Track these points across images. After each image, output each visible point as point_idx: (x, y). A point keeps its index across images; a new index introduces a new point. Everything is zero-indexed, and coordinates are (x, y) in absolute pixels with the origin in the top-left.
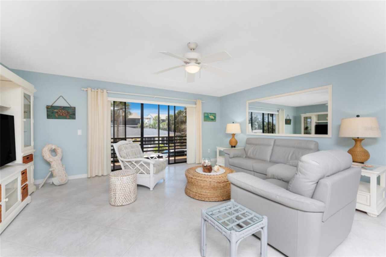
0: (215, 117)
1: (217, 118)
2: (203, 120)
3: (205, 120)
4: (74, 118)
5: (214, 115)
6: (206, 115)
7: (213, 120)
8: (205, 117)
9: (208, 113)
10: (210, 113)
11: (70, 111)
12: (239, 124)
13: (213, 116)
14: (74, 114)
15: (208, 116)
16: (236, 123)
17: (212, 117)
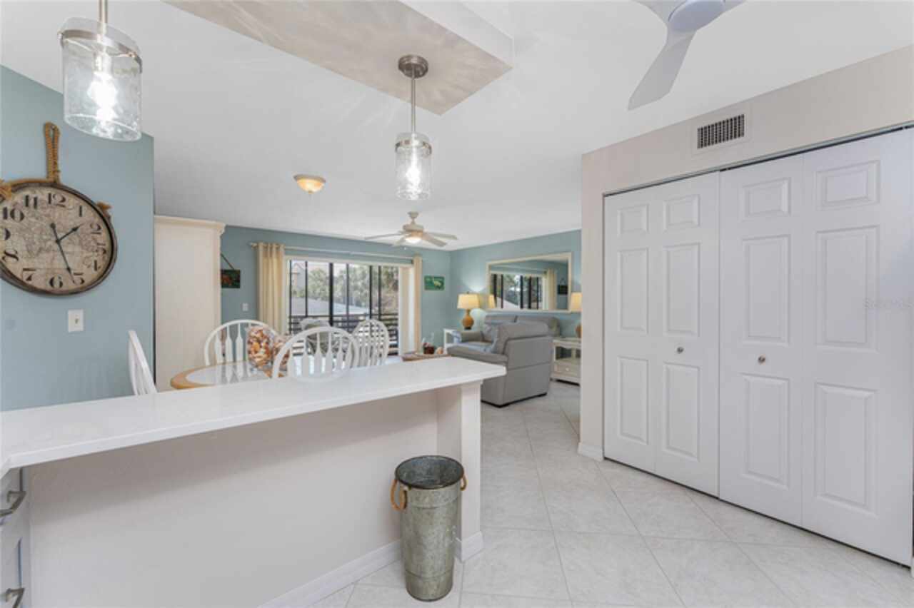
0: (442, 283)
1: (445, 285)
2: (423, 288)
3: (427, 288)
4: (238, 287)
5: (441, 280)
6: (428, 280)
7: (440, 287)
8: (426, 282)
9: (430, 277)
10: (435, 278)
11: (233, 276)
12: (476, 296)
13: (440, 282)
14: (238, 281)
15: (431, 283)
16: (473, 293)
17: (437, 283)
